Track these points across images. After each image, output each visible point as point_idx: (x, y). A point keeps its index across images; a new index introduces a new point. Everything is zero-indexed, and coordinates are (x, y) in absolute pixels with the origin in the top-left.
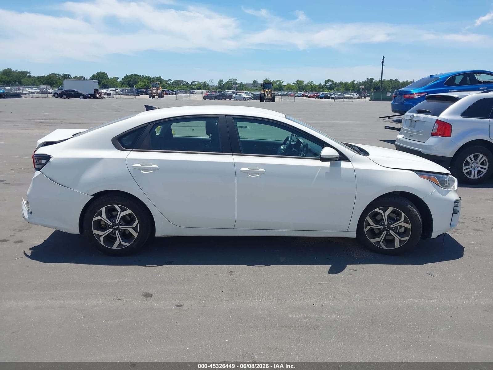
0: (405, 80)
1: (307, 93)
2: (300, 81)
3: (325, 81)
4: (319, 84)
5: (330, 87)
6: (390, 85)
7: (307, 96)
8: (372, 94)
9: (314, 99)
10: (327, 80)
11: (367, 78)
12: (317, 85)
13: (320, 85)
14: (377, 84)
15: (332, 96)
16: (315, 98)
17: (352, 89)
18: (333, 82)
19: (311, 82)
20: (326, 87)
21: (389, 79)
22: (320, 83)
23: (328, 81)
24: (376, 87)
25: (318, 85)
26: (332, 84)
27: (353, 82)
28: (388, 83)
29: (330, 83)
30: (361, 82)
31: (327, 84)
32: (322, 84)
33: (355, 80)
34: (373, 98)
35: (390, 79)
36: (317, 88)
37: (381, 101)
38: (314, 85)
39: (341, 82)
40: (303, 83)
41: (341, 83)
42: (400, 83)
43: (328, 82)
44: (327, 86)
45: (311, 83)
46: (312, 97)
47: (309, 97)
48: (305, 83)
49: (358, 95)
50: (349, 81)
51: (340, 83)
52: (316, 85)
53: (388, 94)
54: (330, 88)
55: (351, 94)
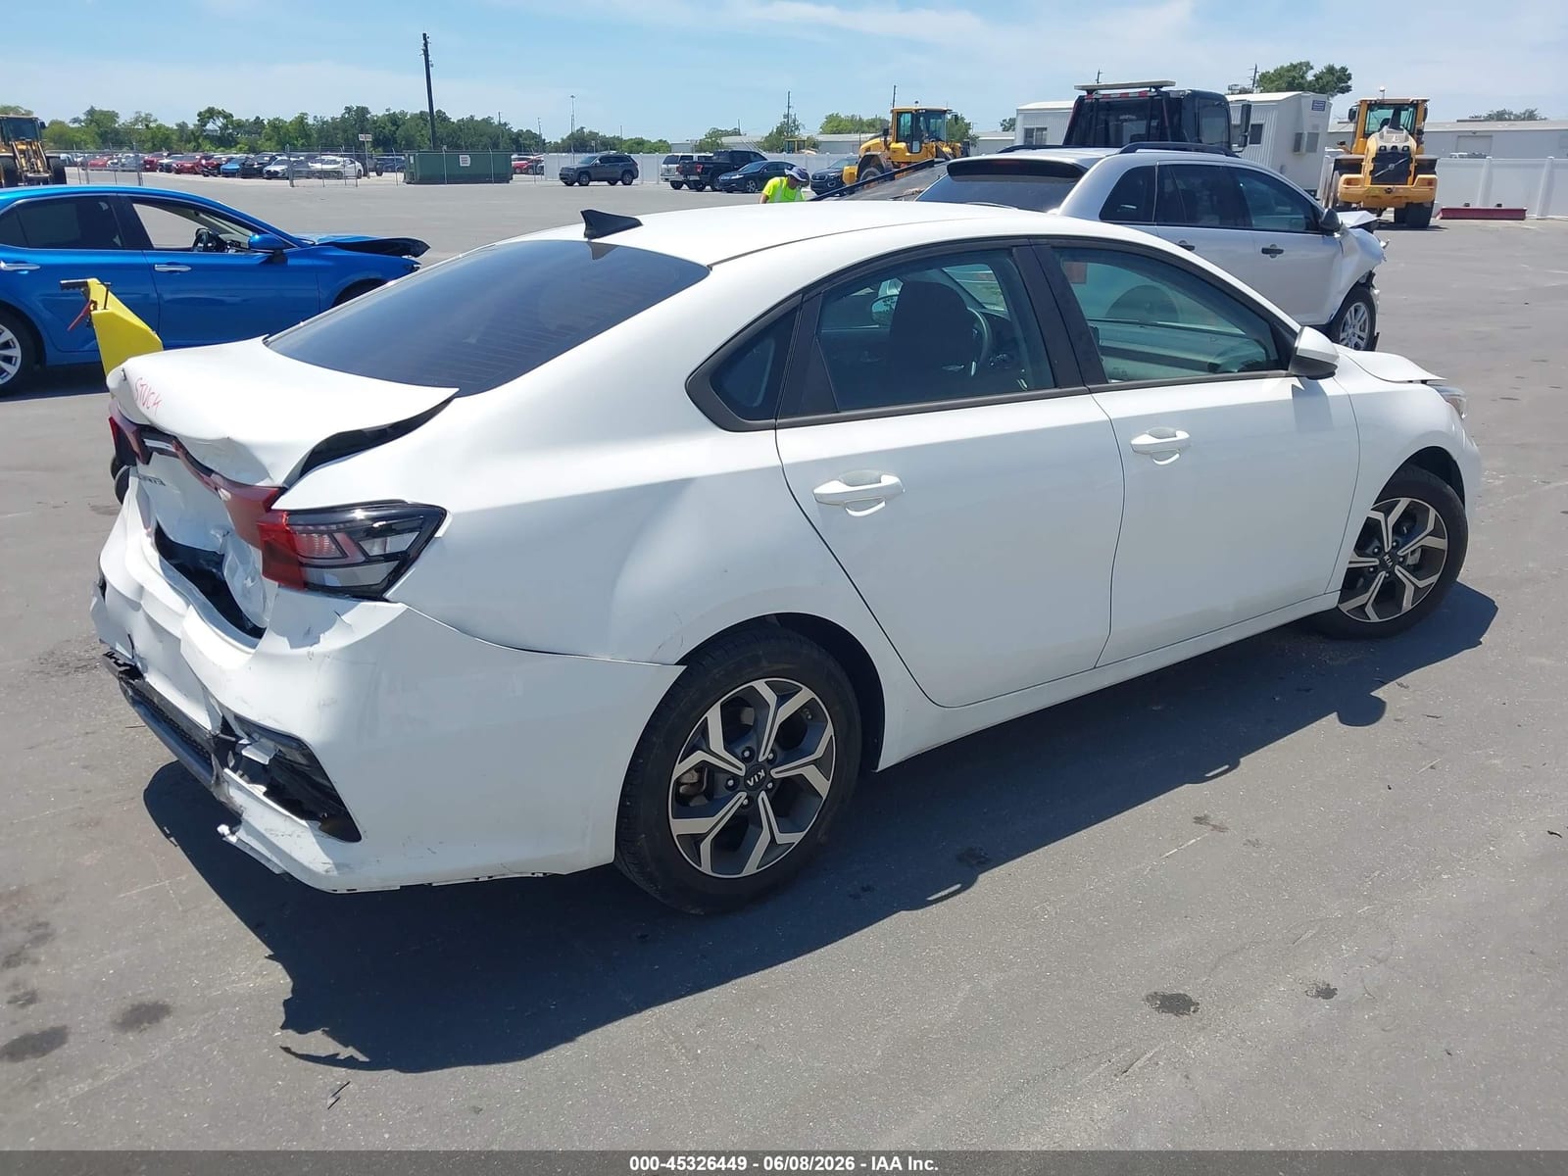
0: (466, 116)
1: (162, 156)
2: (102, 113)
3: (199, 115)
4: (178, 125)
5: (223, 135)
6: (423, 132)
7: (168, 169)
8: (412, 161)
9: (200, 178)
10: (206, 112)
11: (347, 108)
12: (171, 129)
13: (182, 127)
14: (384, 128)
15: (268, 168)
16: (205, 176)
17: (303, 145)
18: (228, 116)
19: (143, 115)
20: (207, 137)
21: (418, 112)
22: (180, 121)
23: (210, 114)
24: (381, 138)
25: (175, 128)
26: (225, 127)
27: (301, 120)
28: (417, 125)
29: (220, 122)
30: (328, 118)
31: (210, 126)
32: (191, 126)
33: (306, 114)
34: (418, 175)
35: (421, 112)
36: (174, 137)
37: (443, 183)
38: (159, 127)
39: (258, 118)
40: (116, 122)
41: (258, 121)
42: (453, 123)
43: (209, 118)
44: (210, 133)
45: (146, 119)
46: (192, 171)
47: (178, 172)
48: (121, 121)
49: (357, 163)
50: (288, 116)
51: (255, 124)
52: (168, 129)
53: (465, 161)
54: (224, 141)
55: (335, 162)
